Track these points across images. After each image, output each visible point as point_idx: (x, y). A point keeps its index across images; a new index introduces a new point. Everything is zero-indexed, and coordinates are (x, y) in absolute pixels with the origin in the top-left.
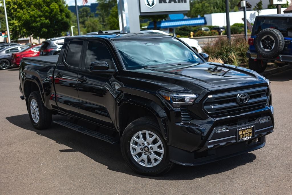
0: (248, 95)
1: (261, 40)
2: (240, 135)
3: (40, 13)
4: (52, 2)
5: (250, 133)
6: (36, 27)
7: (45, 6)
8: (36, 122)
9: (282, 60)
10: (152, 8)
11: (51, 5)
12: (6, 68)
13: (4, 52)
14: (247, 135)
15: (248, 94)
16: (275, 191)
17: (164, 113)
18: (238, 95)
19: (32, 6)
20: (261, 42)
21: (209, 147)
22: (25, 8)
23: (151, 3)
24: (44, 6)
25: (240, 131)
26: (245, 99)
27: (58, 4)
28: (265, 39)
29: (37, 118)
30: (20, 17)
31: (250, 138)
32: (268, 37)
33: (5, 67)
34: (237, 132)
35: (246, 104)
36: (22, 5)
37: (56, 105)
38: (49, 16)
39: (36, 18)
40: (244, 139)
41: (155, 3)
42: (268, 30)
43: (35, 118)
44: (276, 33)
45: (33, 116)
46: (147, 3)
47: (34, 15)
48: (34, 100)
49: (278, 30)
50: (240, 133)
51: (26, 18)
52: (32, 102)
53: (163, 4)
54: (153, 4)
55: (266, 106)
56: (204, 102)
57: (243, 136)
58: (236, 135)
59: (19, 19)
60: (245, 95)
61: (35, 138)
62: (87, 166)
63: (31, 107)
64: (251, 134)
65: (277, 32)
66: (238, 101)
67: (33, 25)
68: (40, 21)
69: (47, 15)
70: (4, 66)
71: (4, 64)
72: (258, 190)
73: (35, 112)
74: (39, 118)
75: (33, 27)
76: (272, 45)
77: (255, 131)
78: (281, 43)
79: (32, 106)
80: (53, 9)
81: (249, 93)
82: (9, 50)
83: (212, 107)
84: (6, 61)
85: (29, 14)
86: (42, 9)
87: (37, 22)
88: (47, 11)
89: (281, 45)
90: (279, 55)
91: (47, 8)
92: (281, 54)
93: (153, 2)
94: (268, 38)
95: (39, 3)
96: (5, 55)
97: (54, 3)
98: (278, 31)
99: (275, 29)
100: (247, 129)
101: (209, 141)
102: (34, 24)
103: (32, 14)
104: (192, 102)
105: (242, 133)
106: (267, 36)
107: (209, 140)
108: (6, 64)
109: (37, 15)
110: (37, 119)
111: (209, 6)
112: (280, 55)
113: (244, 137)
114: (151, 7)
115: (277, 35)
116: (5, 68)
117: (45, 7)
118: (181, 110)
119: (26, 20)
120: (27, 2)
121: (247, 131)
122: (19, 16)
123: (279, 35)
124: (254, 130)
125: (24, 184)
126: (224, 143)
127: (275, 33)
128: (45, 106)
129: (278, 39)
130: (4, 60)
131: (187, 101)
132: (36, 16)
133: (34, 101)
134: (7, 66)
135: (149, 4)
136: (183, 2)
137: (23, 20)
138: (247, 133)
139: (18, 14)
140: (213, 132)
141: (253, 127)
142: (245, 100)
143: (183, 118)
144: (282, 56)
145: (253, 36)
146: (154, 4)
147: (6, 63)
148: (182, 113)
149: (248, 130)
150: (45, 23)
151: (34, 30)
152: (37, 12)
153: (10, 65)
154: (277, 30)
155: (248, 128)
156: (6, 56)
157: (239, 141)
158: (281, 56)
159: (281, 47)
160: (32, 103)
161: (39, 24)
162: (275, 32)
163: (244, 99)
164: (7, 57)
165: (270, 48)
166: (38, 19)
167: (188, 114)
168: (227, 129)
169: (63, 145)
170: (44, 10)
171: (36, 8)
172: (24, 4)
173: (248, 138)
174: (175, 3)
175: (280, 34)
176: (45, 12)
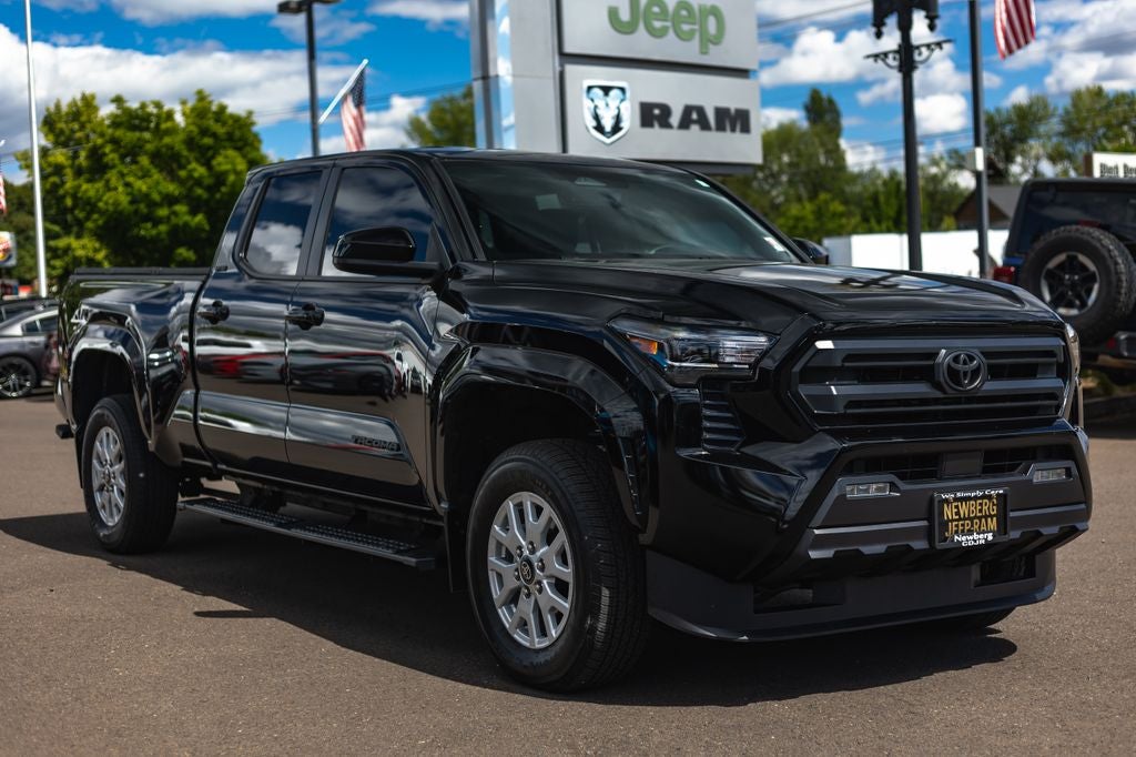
0: (984, 360)
1: (1044, 271)
2: (949, 520)
3: (172, 188)
4: (225, 148)
5: (989, 519)
6: (155, 240)
7: (191, 158)
8: (110, 524)
9: (1128, 350)
10: (612, 143)
11: (220, 159)
12: (20, 393)
13: (17, 330)
14: (976, 527)
15: (982, 353)
16: (1094, 744)
17: (635, 410)
18: (943, 351)
19: (144, 161)
20: (1046, 278)
21: (814, 554)
22: (113, 167)
23: (608, 124)
24: (189, 163)
25: (947, 501)
26: (969, 375)
27: (244, 156)
28: (1061, 266)
29: (116, 505)
30: (93, 200)
31: (990, 537)
32: (1072, 259)
33: (15, 391)
34: (936, 503)
35: (973, 398)
36: (105, 154)
37: (197, 445)
38: (207, 202)
39: (153, 205)
40: (964, 538)
41: (625, 124)
42: (1072, 234)
43: (107, 506)
44: (1102, 245)
45: (98, 499)
46: (594, 123)
47: (147, 196)
48: (110, 430)
49: (1113, 234)
50: (949, 512)
51: (117, 204)
52: (101, 442)
53: (657, 130)
54: (617, 128)
55: (1058, 418)
56: (797, 369)
57: (961, 528)
58: (930, 518)
59: (88, 208)
60: (972, 359)
61: (100, 578)
62: (304, 660)
63: (95, 462)
64: (993, 524)
65: (1106, 242)
66: (942, 376)
67: (142, 232)
68: (168, 218)
69: (199, 197)
70: (11, 383)
71: (13, 377)
72: (1024, 740)
73: (109, 481)
74: (122, 505)
75: (142, 240)
76: (1089, 292)
77: (1012, 514)
78: (1124, 284)
79: (99, 458)
80: (225, 173)
81: (987, 354)
82: (38, 324)
83: (832, 387)
84: (19, 366)
85: (129, 190)
86: (183, 173)
87: (157, 222)
88: (198, 182)
89: (1123, 291)
90: (1115, 332)
91: (200, 170)
92: (1125, 330)
93: (618, 119)
94: (1072, 265)
95: (172, 148)
96: (19, 340)
97: (231, 153)
98: (1112, 237)
99: (1101, 231)
100: (976, 498)
101: (817, 532)
102: (146, 229)
103: (140, 191)
104: (750, 365)
105: (958, 513)
106: (1068, 257)
107: (818, 528)
108: (22, 378)
109: (160, 193)
110: (114, 510)
111: (842, 215)
112: (1120, 333)
113: (963, 531)
114: (608, 141)
115: (1109, 251)
116: (14, 394)
117: (194, 165)
118: (705, 396)
119: (115, 212)
120: (122, 144)
121: (979, 508)
122: (90, 198)
123: (1116, 253)
124: (1009, 508)
125: (29, 704)
126: (880, 548)
127: (1098, 245)
128: (152, 448)
129: (1112, 267)
130: (16, 361)
131: (728, 360)
132: (156, 197)
133: (108, 435)
134: (22, 387)
135: (599, 128)
136: (738, 127)
137: (102, 213)
138: (976, 517)
139: (86, 191)
140: (835, 493)
141: (1001, 492)
142: (972, 375)
143: (710, 430)
144: (1126, 339)
145: (1014, 257)
146: (620, 129)
147: (22, 373)
148: (708, 413)
149: (981, 504)
150: (186, 225)
151: (142, 251)
152: (158, 183)
153: (37, 385)
154: (1109, 232)
155: (980, 494)
156: (23, 345)
157: (939, 546)
158: (1123, 337)
159: (1122, 298)
160: (98, 444)
161: (163, 228)
162: (1100, 240)
163: (965, 374)
164: (27, 349)
165: (1077, 302)
166: (163, 212)
167: (729, 415)
168: (893, 487)
169: (210, 598)
170: (190, 177)
171: (156, 166)
172: (113, 151)
173: (981, 536)
174: (706, 134)
175: (1118, 248)
176: (191, 183)
